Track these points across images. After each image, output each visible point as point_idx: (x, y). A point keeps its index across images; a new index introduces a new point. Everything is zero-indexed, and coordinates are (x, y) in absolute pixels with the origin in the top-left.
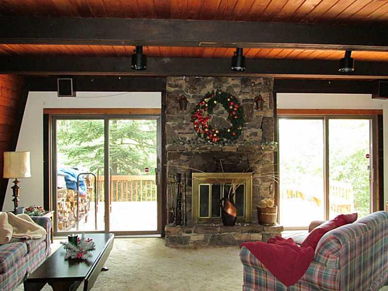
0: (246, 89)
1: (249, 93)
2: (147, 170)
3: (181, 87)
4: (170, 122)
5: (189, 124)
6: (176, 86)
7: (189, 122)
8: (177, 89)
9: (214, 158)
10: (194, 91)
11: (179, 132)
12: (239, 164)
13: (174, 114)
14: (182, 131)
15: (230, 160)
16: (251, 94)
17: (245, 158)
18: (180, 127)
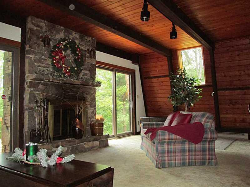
0: (82, 42)
1: (83, 46)
2: (4, 97)
3: (41, 28)
4: (32, 55)
5: (46, 60)
6: (38, 26)
7: (46, 58)
8: (38, 28)
9: (63, 89)
10: (51, 34)
11: (38, 65)
12: (78, 95)
13: (35, 49)
14: (41, 65)
15: (73, 91)
16: (84, 46)
17: (81, 91)
18: (39, 61)
